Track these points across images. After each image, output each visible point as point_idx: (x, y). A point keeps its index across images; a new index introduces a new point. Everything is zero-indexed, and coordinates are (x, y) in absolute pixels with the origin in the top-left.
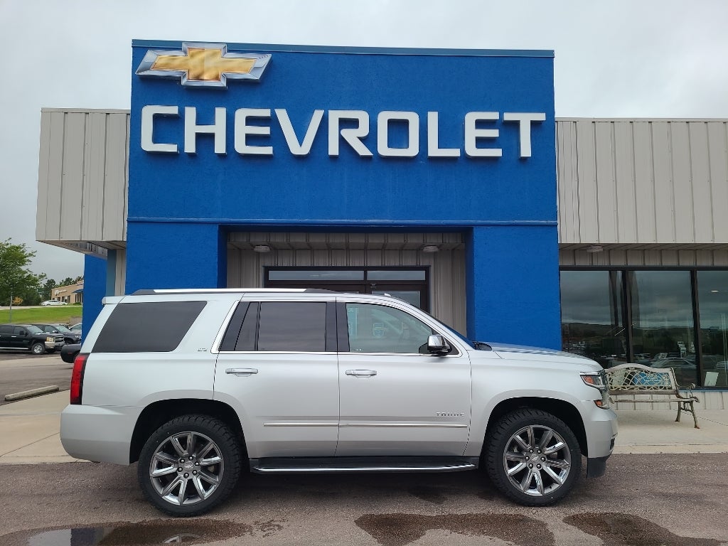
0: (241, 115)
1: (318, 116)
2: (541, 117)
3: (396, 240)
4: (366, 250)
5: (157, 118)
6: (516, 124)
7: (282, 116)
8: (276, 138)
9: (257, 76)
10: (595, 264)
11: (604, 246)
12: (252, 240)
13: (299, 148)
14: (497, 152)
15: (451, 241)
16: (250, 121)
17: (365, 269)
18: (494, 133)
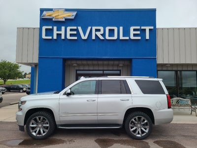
0: (69, 28)
1: (89, 28)
2: (152, 28)
3: (111, 62)
4: (103, 65)
5: (46, 29)
6: (145, 30)
7: (80, 28)
8: (78, 35)
9: (73, 17)
10: (168, 69)
11: (171, 64)
12: (72, 62)
13: (84, 37)
14: (139, 38)
15: (127, 63)
16: (71, 30)
17: (103, 70)
18: (139, 32)
